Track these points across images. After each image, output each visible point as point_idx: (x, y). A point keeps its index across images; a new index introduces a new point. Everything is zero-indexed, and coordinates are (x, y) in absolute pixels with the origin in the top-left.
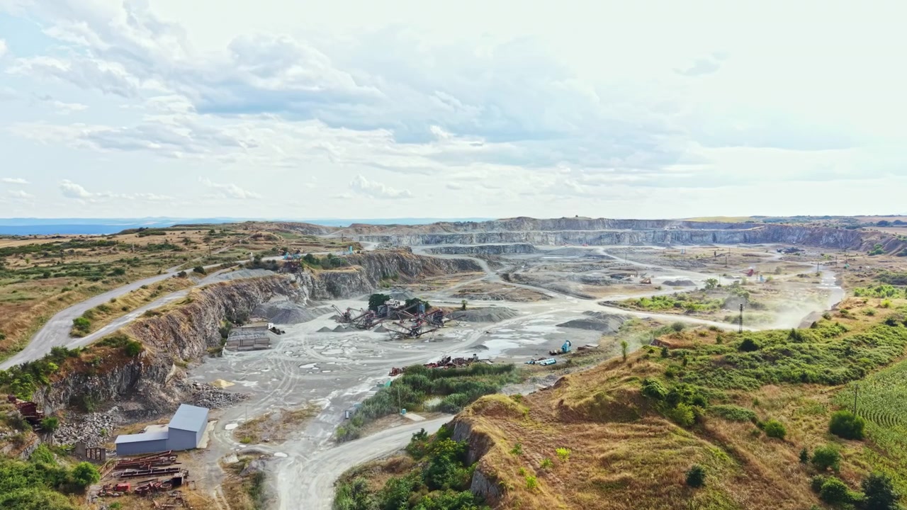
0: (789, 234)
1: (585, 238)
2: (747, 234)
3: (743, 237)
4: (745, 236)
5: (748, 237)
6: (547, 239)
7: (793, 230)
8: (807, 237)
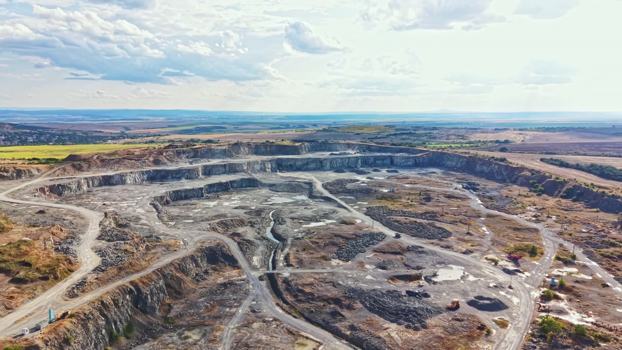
0: (448, 160)
1: (295, 164)
2: (417, 159)
3: (414, 162)
4: (416, 161)
5: (418, 161)
6: (265, 166)
7: (451, 156)
8: (464, 164)
